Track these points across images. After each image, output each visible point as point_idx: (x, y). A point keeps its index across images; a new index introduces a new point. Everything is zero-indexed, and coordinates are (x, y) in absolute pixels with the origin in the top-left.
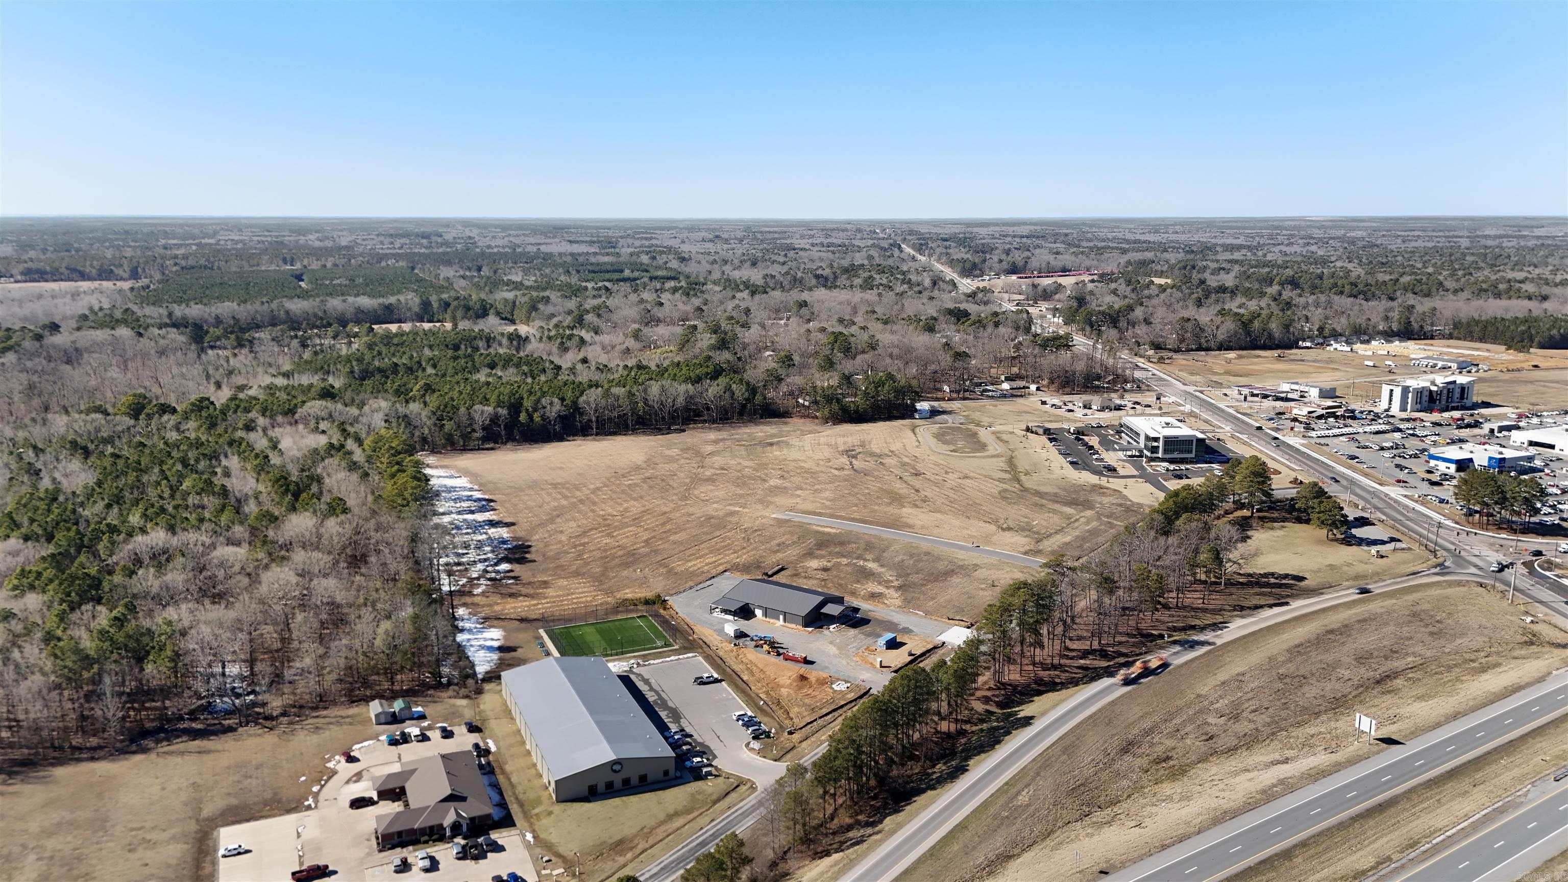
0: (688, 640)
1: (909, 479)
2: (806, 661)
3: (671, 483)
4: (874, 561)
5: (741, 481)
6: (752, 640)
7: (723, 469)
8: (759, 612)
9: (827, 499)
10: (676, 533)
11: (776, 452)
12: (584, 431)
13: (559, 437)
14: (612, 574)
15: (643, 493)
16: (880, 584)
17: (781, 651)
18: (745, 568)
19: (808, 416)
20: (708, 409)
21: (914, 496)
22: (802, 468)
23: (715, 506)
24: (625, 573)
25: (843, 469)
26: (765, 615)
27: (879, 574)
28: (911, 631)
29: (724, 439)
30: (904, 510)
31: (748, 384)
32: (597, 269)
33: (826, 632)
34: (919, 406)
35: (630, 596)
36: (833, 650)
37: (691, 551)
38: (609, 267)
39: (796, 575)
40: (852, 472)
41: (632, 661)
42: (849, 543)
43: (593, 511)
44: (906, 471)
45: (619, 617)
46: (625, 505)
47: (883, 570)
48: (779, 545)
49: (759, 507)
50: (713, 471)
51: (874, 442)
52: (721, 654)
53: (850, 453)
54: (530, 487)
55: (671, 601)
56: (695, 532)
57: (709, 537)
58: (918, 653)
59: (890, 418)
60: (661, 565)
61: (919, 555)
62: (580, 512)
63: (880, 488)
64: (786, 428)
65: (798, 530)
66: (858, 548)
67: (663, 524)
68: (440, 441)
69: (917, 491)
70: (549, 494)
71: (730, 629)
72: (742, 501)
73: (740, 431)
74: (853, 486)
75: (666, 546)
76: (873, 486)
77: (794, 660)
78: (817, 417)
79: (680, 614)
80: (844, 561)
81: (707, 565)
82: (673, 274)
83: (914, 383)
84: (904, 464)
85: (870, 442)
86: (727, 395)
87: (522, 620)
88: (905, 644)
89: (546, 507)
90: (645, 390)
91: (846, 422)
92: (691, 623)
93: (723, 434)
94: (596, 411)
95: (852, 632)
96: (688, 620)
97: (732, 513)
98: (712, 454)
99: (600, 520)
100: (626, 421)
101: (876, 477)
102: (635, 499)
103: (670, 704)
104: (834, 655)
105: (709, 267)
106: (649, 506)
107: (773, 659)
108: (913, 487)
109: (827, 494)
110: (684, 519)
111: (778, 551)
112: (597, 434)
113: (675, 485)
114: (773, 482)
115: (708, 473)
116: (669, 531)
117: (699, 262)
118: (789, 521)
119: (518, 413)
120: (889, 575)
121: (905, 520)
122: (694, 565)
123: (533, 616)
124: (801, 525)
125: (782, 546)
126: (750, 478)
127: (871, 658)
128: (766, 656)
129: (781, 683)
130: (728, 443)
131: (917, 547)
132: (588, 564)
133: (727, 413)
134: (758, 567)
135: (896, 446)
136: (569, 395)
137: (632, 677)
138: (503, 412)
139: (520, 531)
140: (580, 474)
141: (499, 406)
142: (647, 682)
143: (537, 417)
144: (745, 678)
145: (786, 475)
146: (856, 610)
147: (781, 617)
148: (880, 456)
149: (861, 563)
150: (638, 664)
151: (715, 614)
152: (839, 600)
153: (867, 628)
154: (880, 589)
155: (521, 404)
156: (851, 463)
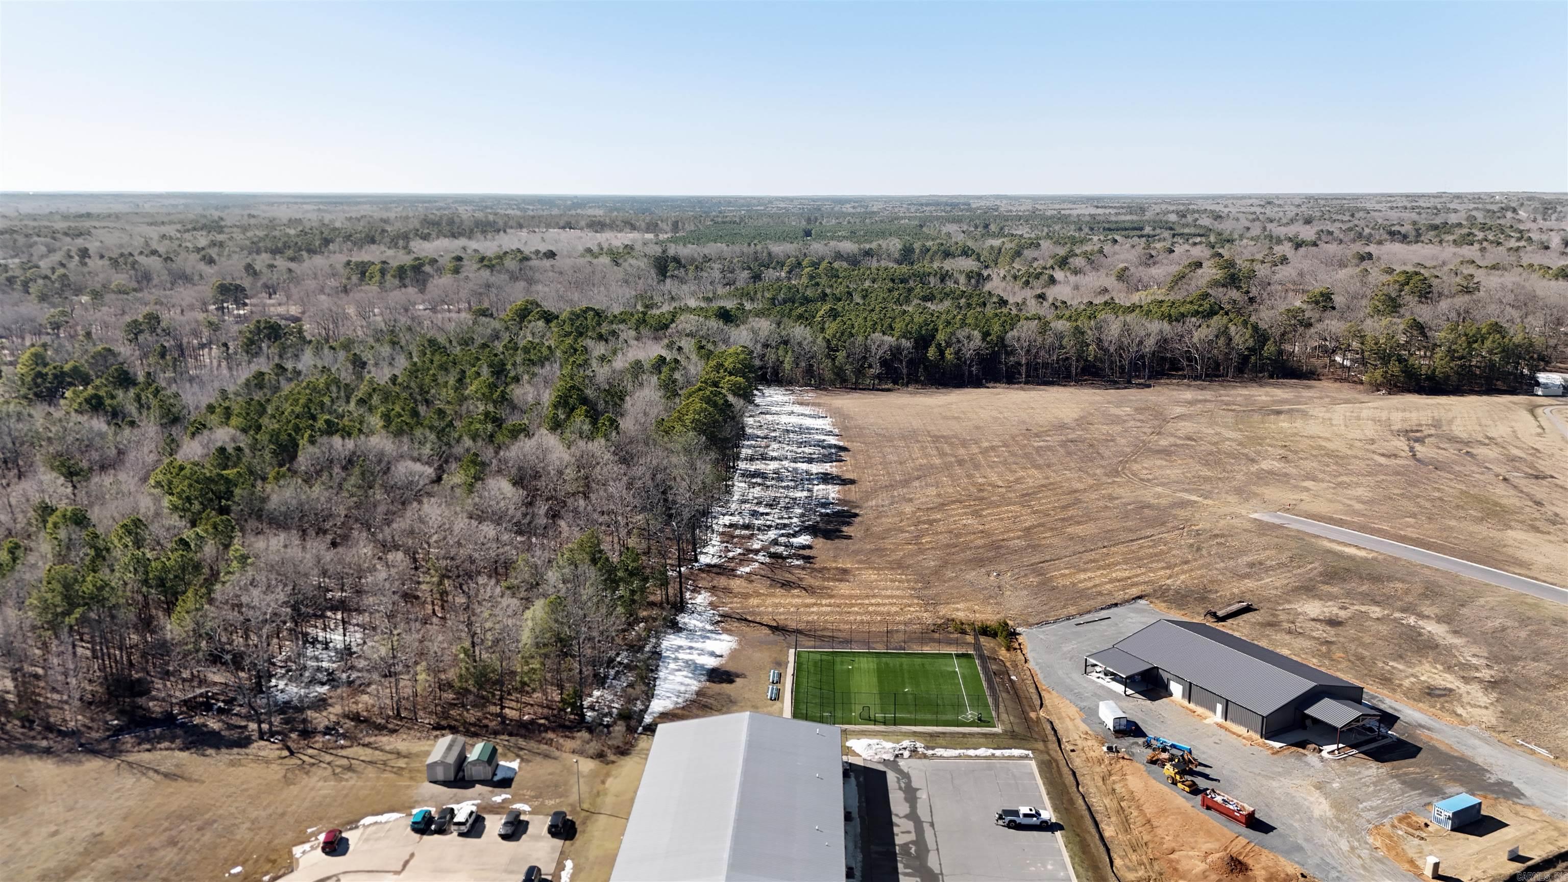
0: (1027, 719)
1: (1522, 483)
2: (1254, 823)
3: (1102, 450)
4: (1439, 620)
5: (1213, 459)
6: (1148, 745)
7: (1190, 438)
8: (1176, 689)
9: (1359, 500)
10: (1079, 523)
11: (1284, 424)
12: (1010, 377)
13: (976, 382)
14: (950, 574)
15: (1054, 460)
16: (1449, 669)
17: (1202, 783)
18: (1179, 599)
19: (1346, 380)
20: (1190, 359)
21: (1530, 511)
22: (1321, 448)
23: (1159, 489)
24: (971, 575)
25: (1396, 456)
26: (1189, 694)
27: (1449, 649)
28: (1518, 794)
29: (1206, 401)
30: (1510, 533)
31: (1255, 328)
32: (1113, 226)
33: (1311, 757)
34: (1542, 377)
35: (961, 615)
36: (1321, 807)
37: (1092, 555)
38: (1127, 225)
39: (1270, 624)
40: (1412, 463)
41: (906, 743)
42: (1390, 579)
43: (970, 476)
44: (1517, 469)
45: (927, 649)
46: (1021, 473)
47: (1457, 641)
48: (1251, 565)
49: (1232, 499)
50: (1172, 440)
51: (1458, 421)
52: (1077, 762)
53: (1413, 435)
54: (903, 438)
55: (1026, 636)
56: (1115, 525)
57: (1132, 536)
58: (1537, 855)
59: (1490, 390)
60: (1034, 571)
61: (1540, 622)
62: (951, 476)
63: (1462, 492)
64: (1306, 393)
65: (1292, 544)
66: (1407, 592)
67: (1065, 508)
68: (828, 375)
69: (1539, 503)
70: (923, 448)
71: (1108, 714)
72: (1208, 487)
73: (1233, 392)
74: (1412, 484)
75: (1055, 541)
76: (1451, 488)
77: (1223, 811)
78: (1361, 383)
79: (1031, 665)
80: (1376, 611)
81: (1111, 581)
82: (1202, 232)
83: (1538, 341)
84: (1513, 459)
85: (1450, 422)
86: (1222, 341)
87: (777, 629)
88: (1502, 825)
89: (910, 464)
90: (1099, 328)
91: (1409, 391)
92: (1043, 684)
93: (1208, 394)
94: (1028, 351)
95: (1373, 770)
96: (1040, 677)
97: (1183, 504)
98: (1180, 417)
99: (973, 490)
100: (1068, 369)
101: (1458, 475)
102: (1038, 467)
103: (932, 862)
104: (1322, 820)
105: (1248, 224)
106: (1054, 477)
107: (1179, 799)
108: (1530, 497)
109: (1360, 491)
110: (1101, 504)
111: (1247, 576)
112: (1026, 383)
113: (1107, 453)
114: (1265, 465)
115: (1164, 442)
116: (1071, 518)
117: (1238, 220)
118: (1280, 526)
119: (926, 347)
120: (1471, 654)
121: (1510, 551)
122: (1088, 579)
123: (793, 625)
124: (1300, 536)
125: (1257, 568)
126: (1230, 455)
127: (1411, 846)
128: (1166, 789)
129: (1184, 866)
130: (1209, 406)
131: (1535, 606)
132: (921, 551)
133: (1218, 365)
134: (1203, 599)
135: (1500, 431)
136: (996, 328)
137: (891, 777)
138: (906, 344)
139: (853, 493)
140: (977, 428)
141: (904, 337)
142: (911, 794)
143: (949, 354)
144: (1108, 832)
145: (1291, 456)
146: (1389, 719)
147: (1219, 707)
148: (1467, 443)
149: (1412, 620)
150: (914, 751)
151: (1093, 676)
152: (1352, 695)
153: (1409, 767)
154: (1449, 681)
155: (934, 337)
156: (1412, 449)
